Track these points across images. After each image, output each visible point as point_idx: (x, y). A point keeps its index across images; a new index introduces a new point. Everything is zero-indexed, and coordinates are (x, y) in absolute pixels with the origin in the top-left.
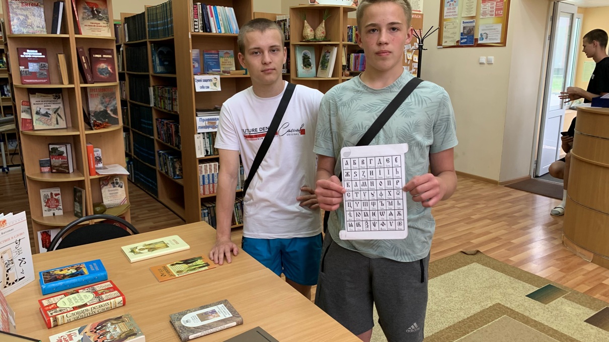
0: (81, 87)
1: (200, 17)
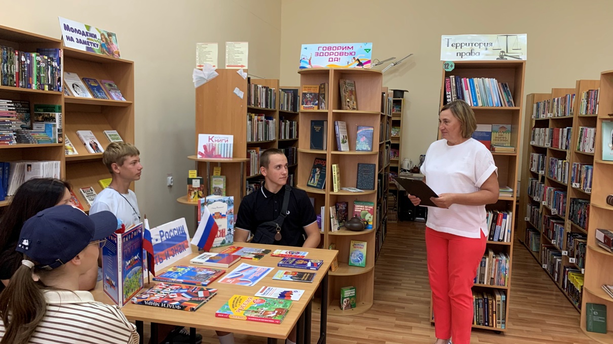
0: (332, 154)
1: (454, 90)
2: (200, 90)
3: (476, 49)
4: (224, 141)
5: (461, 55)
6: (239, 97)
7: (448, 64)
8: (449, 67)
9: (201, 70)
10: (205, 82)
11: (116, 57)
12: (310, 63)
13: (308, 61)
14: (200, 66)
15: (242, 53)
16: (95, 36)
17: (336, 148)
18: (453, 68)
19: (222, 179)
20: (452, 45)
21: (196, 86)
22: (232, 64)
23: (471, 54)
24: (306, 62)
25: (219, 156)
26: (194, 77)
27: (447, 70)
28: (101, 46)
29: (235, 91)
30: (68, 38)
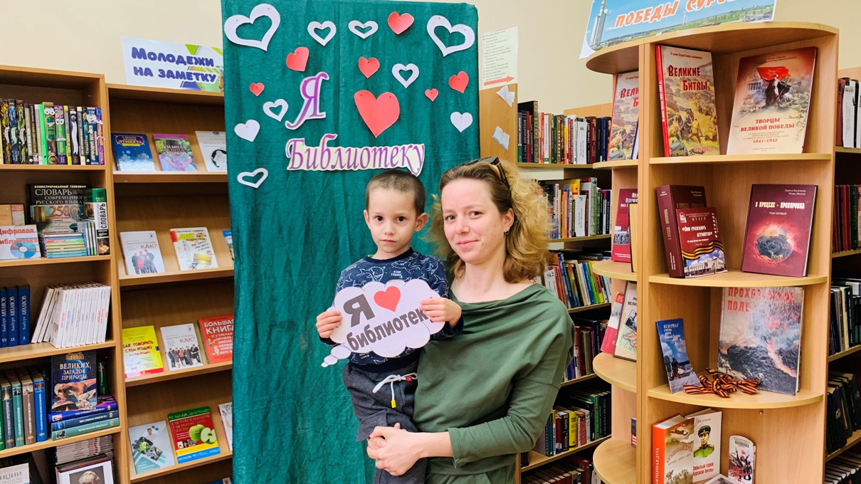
6: (502, 146)
15: (509, 50)
16: (211, 63)
22: (492, 79)
29: (494, 137)
30: (138, 71)
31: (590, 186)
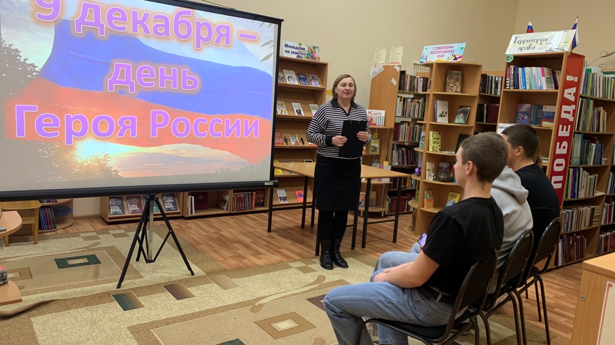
2: (373, 80)
3: (534, 44)
4: (378, 115)
5: (521, 49)
6: (394, 84)
7: (509, 57)
8: (510, 59)
9: (375, 66)
10: (377, 74)
11: (317, 61)
12: (426, 60)
13: (425, 58)
14: (376, 64)
15: (399, 54)
16: (304, 49)
17: (435, 119)
18: (512, 59)
19: (378, 141)
20: (518, 42)
21: (372, 78)
22: (393, 62)
23: (528, 48)
24: (424, 58)
25: (375, 124)
26: (371, 72)
27: (508, 61)
28: (308, 55)
29: (392, 81)
30: (286, 51)
31: (421, 101)
